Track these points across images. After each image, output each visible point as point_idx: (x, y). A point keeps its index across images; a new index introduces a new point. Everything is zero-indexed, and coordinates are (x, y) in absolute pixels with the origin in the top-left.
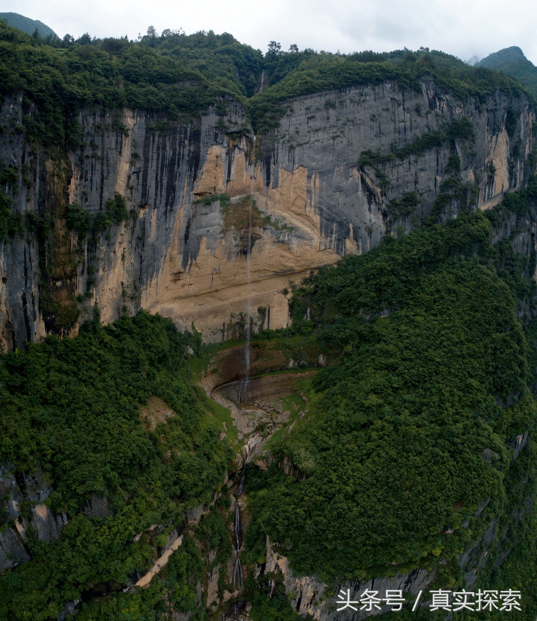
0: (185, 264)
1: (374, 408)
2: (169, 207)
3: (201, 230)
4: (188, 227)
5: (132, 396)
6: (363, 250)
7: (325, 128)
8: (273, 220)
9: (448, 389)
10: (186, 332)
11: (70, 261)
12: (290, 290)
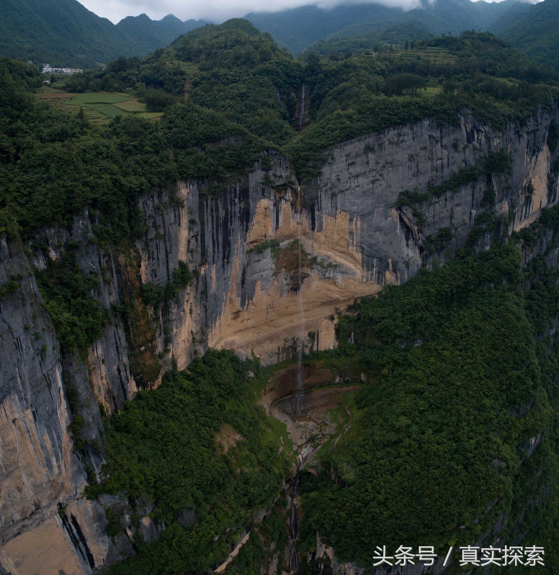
0: (243, 304)
1: (404, 429)
2: (226, 260)
3: (255, 275)
4: (244, 274)
5: (209, 427)
6: (402, 280)
7: (365, 173)
8: (319, 260)
9: (465, 409)
10: (247, 359)
11: (150, 329)
12: (336, 316)
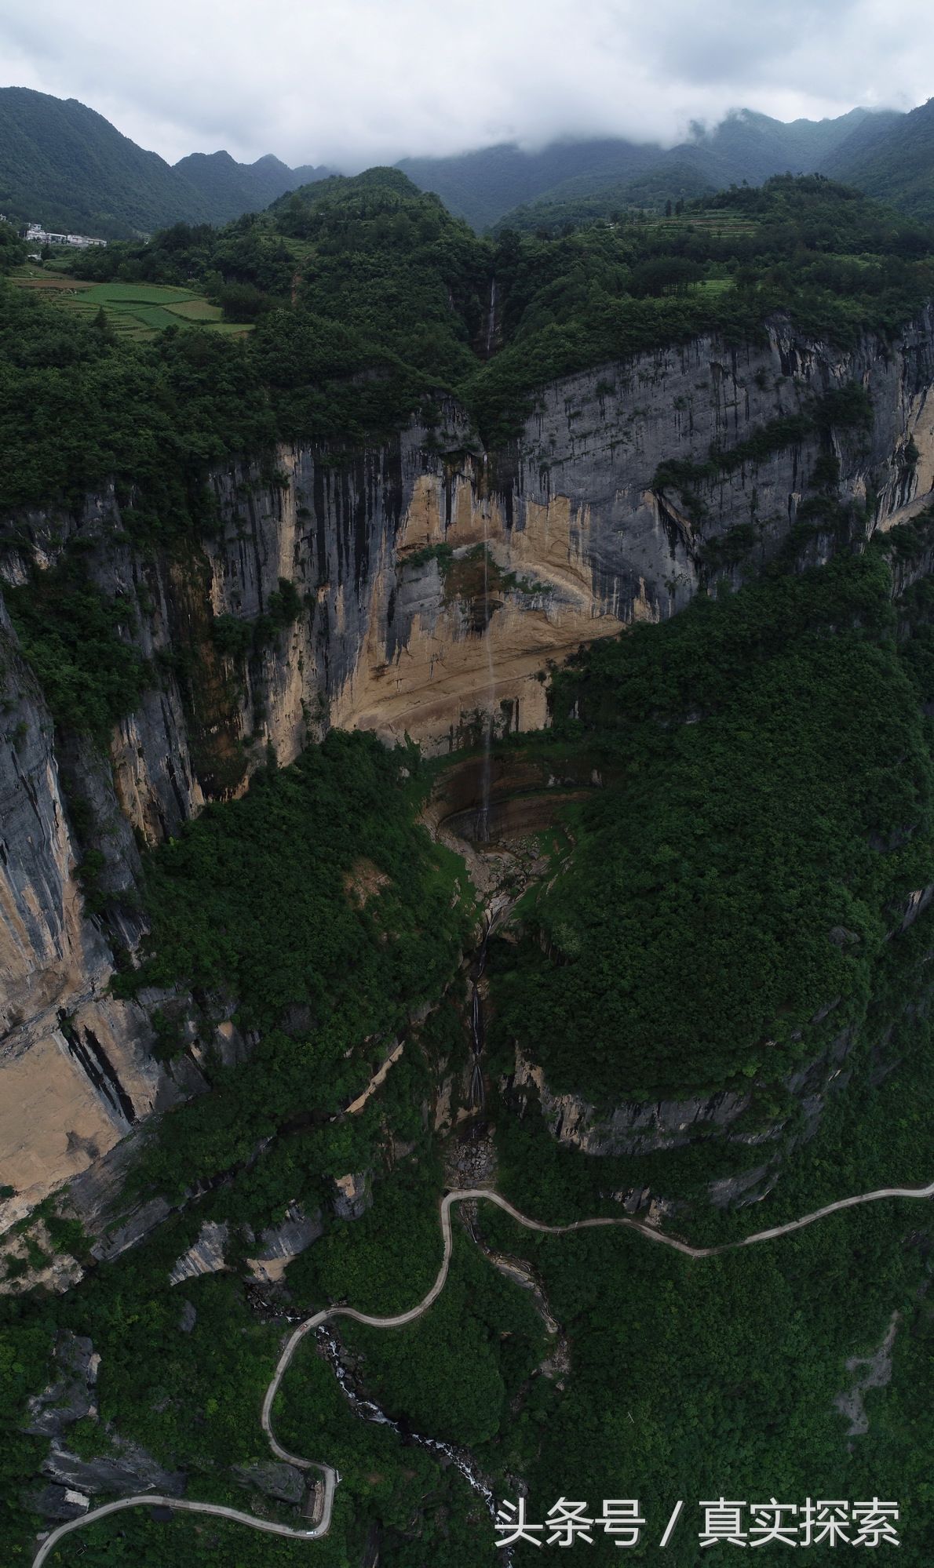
0: (390, 653)
1: (667, 867)
2: (361, 579)
3: (411, 605)
4: (392, 603)
5: (333, 863)
6: (662, 615)
7: (597, 431)
8: (519, 579)
9: (780, 835)
10: (398, 746)
11: (227, 696)
12: (548, 674)
